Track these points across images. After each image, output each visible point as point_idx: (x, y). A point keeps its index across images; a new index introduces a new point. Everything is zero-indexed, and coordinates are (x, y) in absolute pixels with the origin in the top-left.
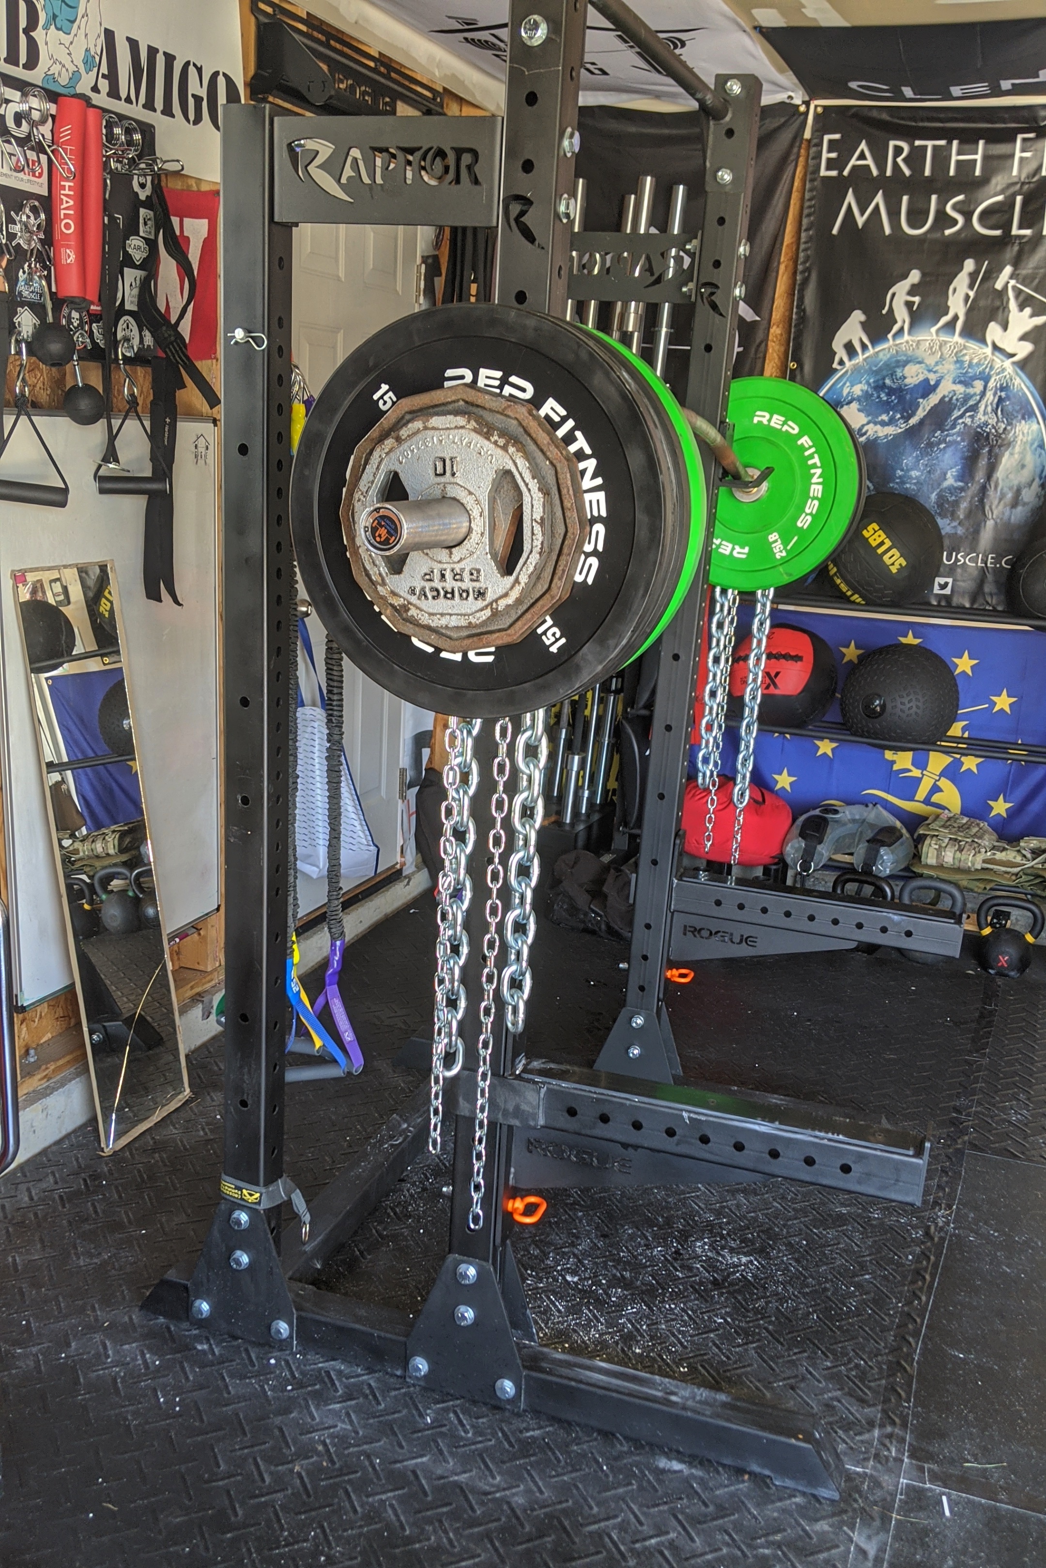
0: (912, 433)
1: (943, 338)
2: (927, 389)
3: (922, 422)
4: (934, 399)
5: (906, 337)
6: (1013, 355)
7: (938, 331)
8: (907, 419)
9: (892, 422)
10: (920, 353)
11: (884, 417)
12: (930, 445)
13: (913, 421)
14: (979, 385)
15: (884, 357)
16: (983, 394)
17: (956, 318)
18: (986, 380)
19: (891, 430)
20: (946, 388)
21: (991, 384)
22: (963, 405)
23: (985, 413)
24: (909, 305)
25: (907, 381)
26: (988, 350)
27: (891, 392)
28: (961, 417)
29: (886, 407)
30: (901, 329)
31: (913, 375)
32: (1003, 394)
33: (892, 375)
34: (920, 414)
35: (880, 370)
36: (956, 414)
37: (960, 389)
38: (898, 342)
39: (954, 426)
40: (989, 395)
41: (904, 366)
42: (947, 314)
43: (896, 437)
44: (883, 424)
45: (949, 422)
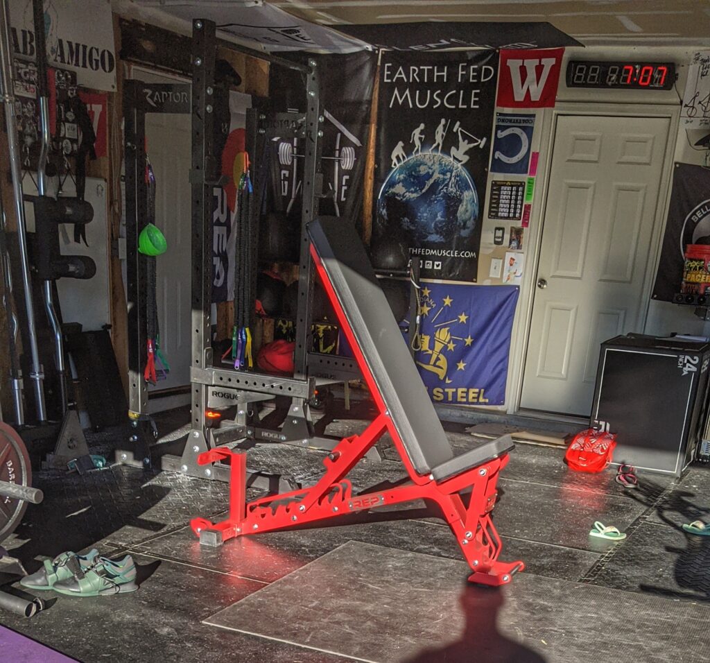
0: (423, 196)
1: (435, 153)
3: (427, 191)
4: (432, 181)
5: (420, 153)
6: (461, 161)
7: (432, 150)
8: (423, 189)
9: (416, 191)
10: (426, 160)
11: (413, 189)
12: (431, 201)
14: (449, 174)
15: (411, 162)
16: (450, 179)
17: (439, 145)
18: (451, 172)
19: (415, 195)
20: (436, 176)
21: (453, 174)
22: (443, 183)
23: (452, 187)
24: (420, 139)
25: (421, 173)
26: (452, 159)
27: (415, 177)
28: (442, 189)
29: (413, 184)
30: (418, 149)
31: (423, 170)
32: (458, 179)
33: (415, 170)
34: (427, 187)
35: (410, 168)
36: (440, 187)
37: (441, 176)
38: (417, 155)
39: (440, 193)
40: (453, 178)
41: (419, 166)
42: (435, 143)
43: (417, 197)
44: (412, 192)
45: (438, 192)
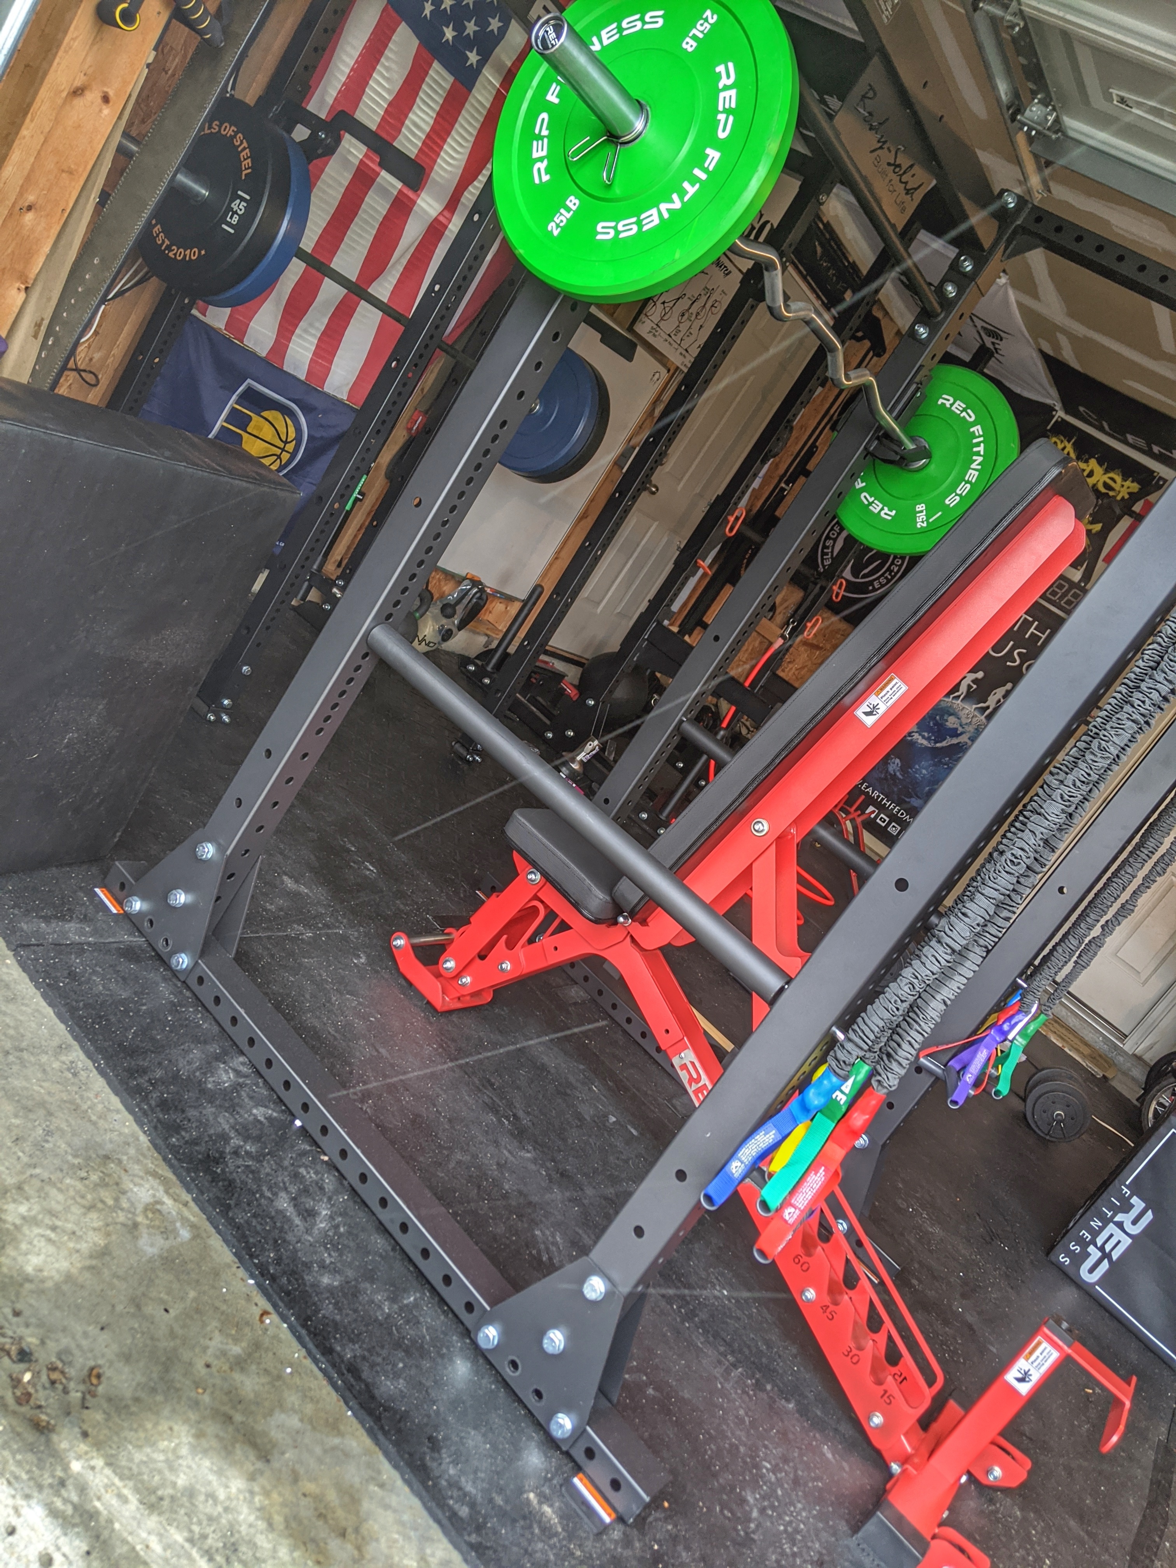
0: (935, 752)
1: (976, 713)
2: (954, 733)
3: (942, 748)
4: (955, 741)
5: (958, 702)
7: (975, 709)
8: (936, 742)
9: (929, 739)
10: (961, 714)
11: (926, 734)
12: (940, 762)
13: (938, 745)
17: (988, 707)
19: (925, 742)
24: (969, 687)
25: (947, 724)
27: (936, 724)
29: (930, 730)
30: (959, 697)
33: (942, 716)
34: (944, 744)
38: (954, 701)
42: (984, 703)
43: (926, 747)
44: (923, 737)
